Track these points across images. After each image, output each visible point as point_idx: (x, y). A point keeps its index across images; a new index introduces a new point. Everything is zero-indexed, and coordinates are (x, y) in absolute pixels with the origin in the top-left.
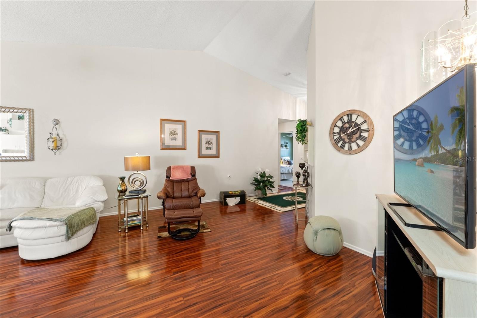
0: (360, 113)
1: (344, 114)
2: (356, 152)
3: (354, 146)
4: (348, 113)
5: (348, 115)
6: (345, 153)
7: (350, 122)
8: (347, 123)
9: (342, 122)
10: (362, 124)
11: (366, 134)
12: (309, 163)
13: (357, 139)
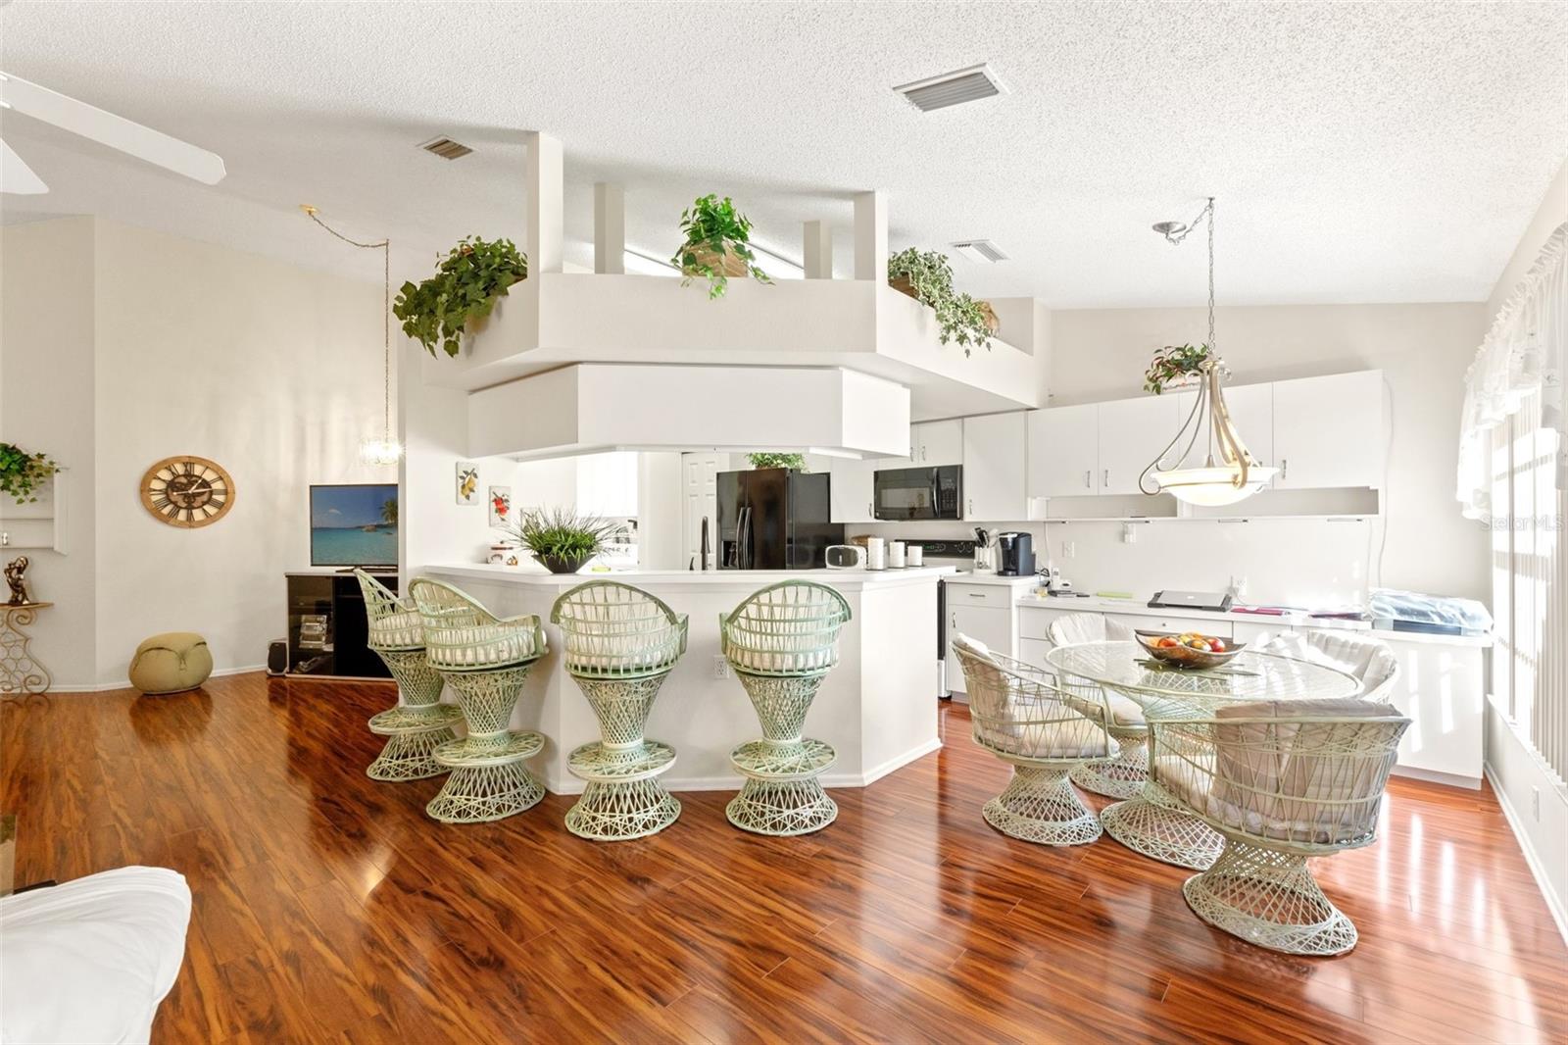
0: (208, 465)
1: (177, 459)
2: (201, 524)
3: (198, 515)
4: (187, 460)
5: (185, 464)
6: (181, 525)
7: (188, 475)
8: (184, 476)
9: (173, 473)
10: (214, 481)
11: (221, 498)
12: (56, 548)
13: (204, 503)
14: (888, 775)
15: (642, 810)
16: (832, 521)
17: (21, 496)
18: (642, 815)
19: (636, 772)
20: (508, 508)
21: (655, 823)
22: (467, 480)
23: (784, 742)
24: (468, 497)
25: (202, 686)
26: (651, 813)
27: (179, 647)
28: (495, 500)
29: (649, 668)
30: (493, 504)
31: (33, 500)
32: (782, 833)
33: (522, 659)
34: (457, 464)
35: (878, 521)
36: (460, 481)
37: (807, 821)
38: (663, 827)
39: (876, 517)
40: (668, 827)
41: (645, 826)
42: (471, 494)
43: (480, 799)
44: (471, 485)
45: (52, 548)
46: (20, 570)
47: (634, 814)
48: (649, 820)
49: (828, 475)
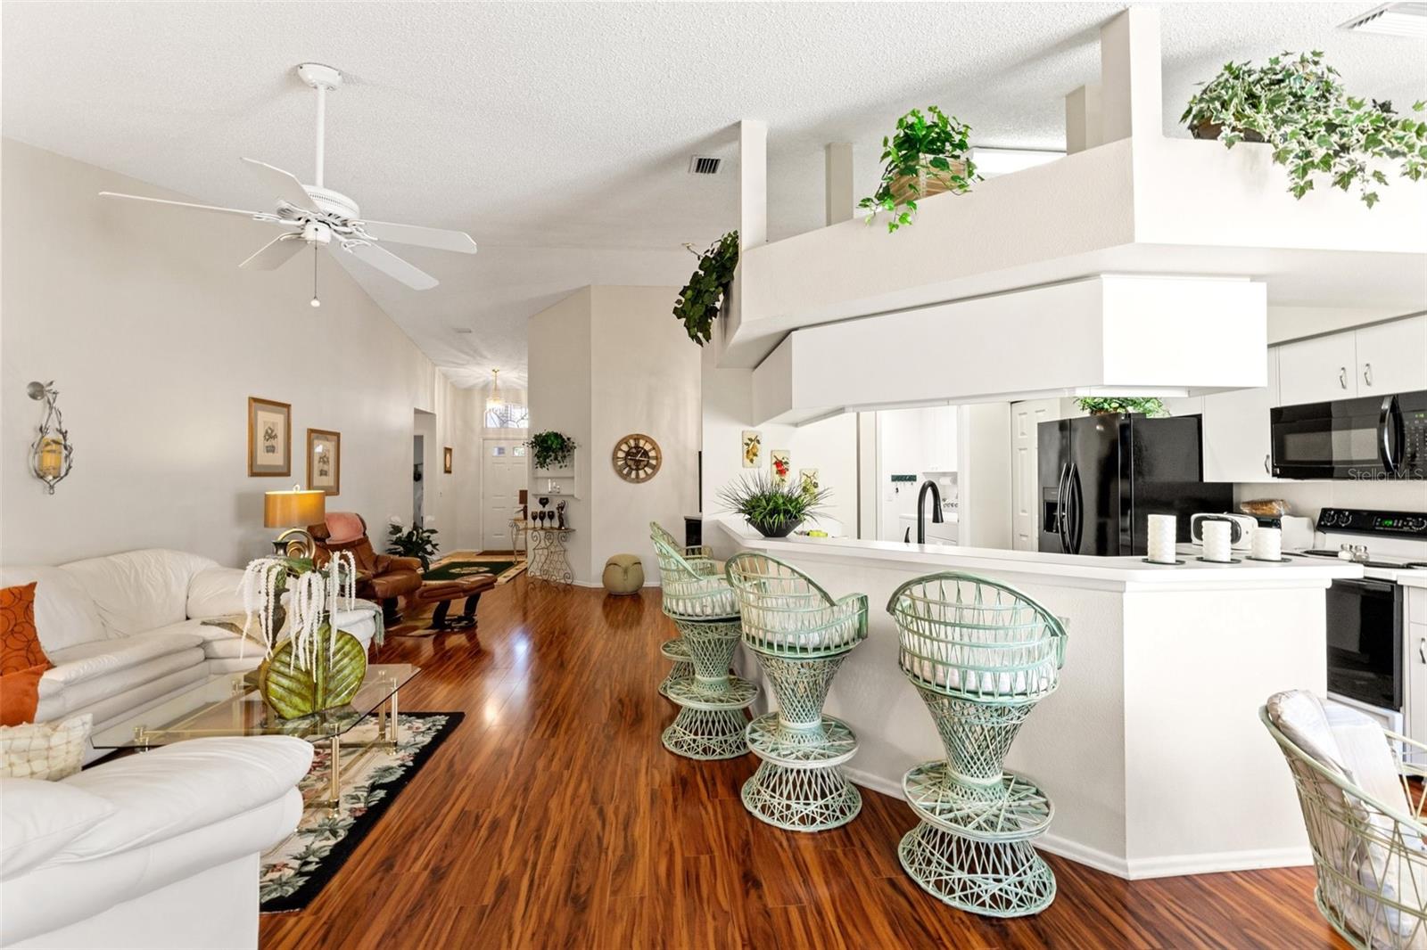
0: (648, 440)
1: (630, 437)
2: (644, 480)
3: (642, 474)
4: (636, 437)
5: (635, 439)
6: (632, 481)
7: (637, 447)
8: (635, 447)
9: (629, 446)
10: (650, 450)
11: (653, 462)
12: (576, 496)
13: (645, 466)
14: (1185, 877)
15: (802, 801)
16: (1206, 480)
17: (562, 464)
18: (801, 807)
19: (797, 758)
20: (788, 470)
21: (814, 820)
22: (751, 446)
23: (966, 778)
24: (752, 461)
25: (639, 592)
26: (812, 808)
27: (624, 564)
28: (776, 463)
29: (804, 649)
30: (774, 467)
31: (566, 466)
32: (946, 899)
33: (724, 616)
34: (743, 432)
35: (1276, 480)
36: (746, 447)
37: (986, 898)
38: (823, 827)
39: (1274, 475)
40: (829, 831)
41: (802, 820)
42: (755, 458)
43: (692, 736)
44: (755, 451)
45: (573, 496)
46: (562, 508)
47: (793, 803)
48: (808, 815)
49: (1199, 418)
